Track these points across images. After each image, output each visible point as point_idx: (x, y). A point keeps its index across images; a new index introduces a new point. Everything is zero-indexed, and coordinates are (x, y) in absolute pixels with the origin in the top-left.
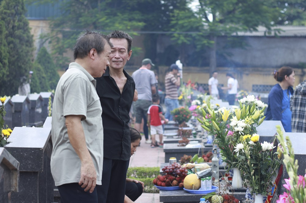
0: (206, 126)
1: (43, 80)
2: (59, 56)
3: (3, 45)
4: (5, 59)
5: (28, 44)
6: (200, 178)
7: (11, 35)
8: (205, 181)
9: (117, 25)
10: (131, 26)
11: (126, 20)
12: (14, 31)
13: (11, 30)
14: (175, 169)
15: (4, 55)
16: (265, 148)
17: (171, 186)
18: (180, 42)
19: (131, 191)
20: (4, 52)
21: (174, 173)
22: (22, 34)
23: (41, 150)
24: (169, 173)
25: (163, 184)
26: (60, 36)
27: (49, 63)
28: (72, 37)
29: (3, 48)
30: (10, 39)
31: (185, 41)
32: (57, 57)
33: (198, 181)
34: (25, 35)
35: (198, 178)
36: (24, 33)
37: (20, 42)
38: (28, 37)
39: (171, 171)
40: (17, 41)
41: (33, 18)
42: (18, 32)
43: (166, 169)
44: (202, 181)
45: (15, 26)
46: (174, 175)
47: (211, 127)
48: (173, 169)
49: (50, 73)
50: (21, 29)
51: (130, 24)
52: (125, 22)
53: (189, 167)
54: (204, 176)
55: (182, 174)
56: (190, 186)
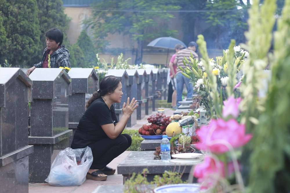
0: (187, 74)
1: (82, 60)
2: (100, 39)
3: (35, 22)
4: (37, 36)
5: (62, 23)
6: (182, 126)
7: (46, 14)
8: (186, 128)
9: (154, 9)
10: (167, 10)
11: (163, 4)
12: (48, 10)
13: (45, 10)
14: (159, 118)
15: (35, 32)
16: (224, 83)
17: (155, 135)
18: (214, 24)
19: (120, 144)
20: (36, 29)
21: (158, 122)
22: (55, 13)
23: (2, 86)
24: (154, 122)
25: (147, 133)
26: (102, 21)
27: (88, 45)
28: (112, 21)
29: (35, 25)
30: (44, 18)
31: (220, 23)
32: (97, 41)
33: (180, 128)
34: (58, 15)
35: (179, 126)
36: (57, 13)
37: (53, 21)
38: (61, 16)
39: (155, 121)
40: (51, 20)
41: (77, 5)
42: (51, 12)
43: (151, 118)
44: (183, 128)
45: (49, 6)
46: (157, 124)
47: (192, 74)
48: (157, 118)
49: (90, 55)
50: (54, 9)
51: (166, 7)
52: (161, 6)
53: (176, 118)
54: (185, 123)
55: (166, 123)
56: (171, 133)
